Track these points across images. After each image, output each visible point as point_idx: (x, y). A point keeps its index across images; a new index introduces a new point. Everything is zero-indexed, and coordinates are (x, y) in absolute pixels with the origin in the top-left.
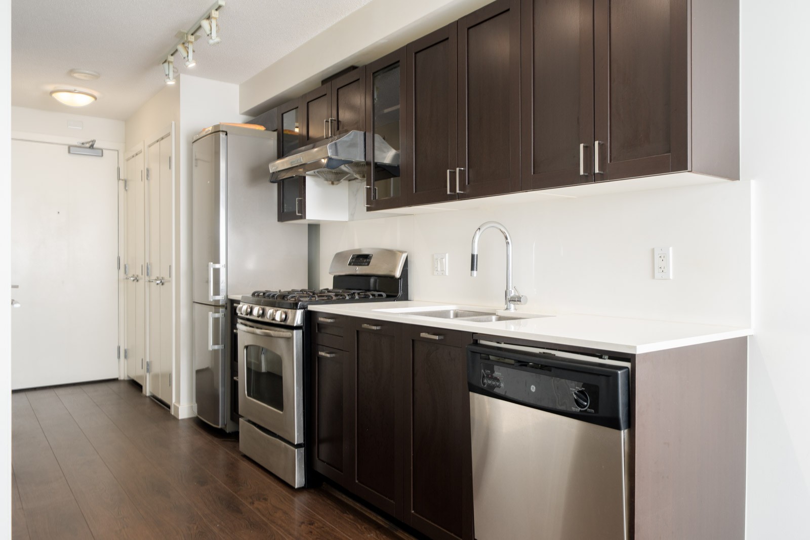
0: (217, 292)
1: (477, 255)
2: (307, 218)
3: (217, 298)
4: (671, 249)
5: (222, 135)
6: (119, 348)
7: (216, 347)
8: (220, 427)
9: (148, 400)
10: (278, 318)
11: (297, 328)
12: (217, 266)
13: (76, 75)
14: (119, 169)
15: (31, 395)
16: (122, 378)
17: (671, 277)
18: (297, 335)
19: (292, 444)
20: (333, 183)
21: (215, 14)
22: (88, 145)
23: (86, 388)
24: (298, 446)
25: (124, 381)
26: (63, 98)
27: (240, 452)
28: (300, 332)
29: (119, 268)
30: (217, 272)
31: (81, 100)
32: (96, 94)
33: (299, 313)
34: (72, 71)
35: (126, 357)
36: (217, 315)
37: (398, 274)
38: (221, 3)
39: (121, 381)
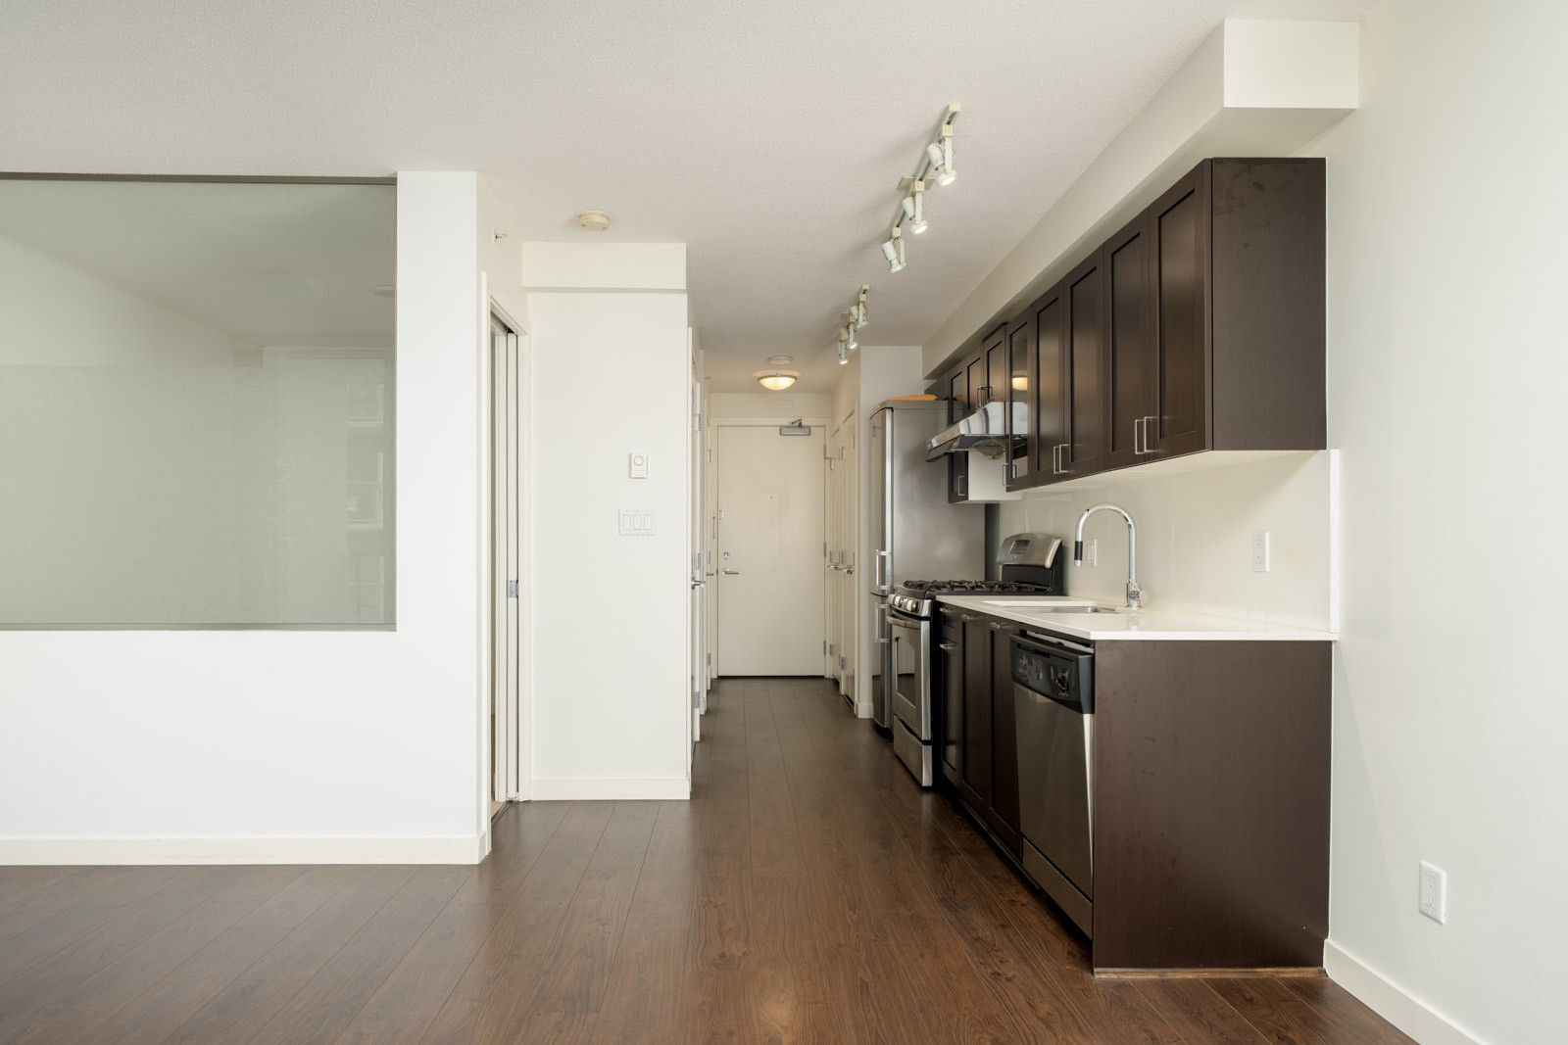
0: (883, 582)
1: (1082, 543)
2: (970, 499)
3: (884, 587)
4: (1267, 534)
5: (888, 413)
6: (825, 643)
7: (882, 640)
8: (885, 726)
9: (842, 700)
10: (909, 607)
11: (925, 619)
12: (883, 553)
13: (772, 362)
14: (825, 446)
15: (746, 682)
16: (827, 676)
17: (1267, 569)
18: (925, 626)
19: (920, 739)
20: (994, 458)
21: (863, 297)
22: (797, 424)
23: (793, 682)
24: (926, 743)
25: (829, 679)
26: (768, 383)
27: (894, 752)
28: (928, 622)
29: (825, 556)
30: (883, 559)
31: (784, 383)
32: (796, 374)
33: (927, 603)
34: (770, 359)
35: (831, 653)
36: (883, 606)
37: (1048, 563)
38: (866, 287)
39: (826, 679)
